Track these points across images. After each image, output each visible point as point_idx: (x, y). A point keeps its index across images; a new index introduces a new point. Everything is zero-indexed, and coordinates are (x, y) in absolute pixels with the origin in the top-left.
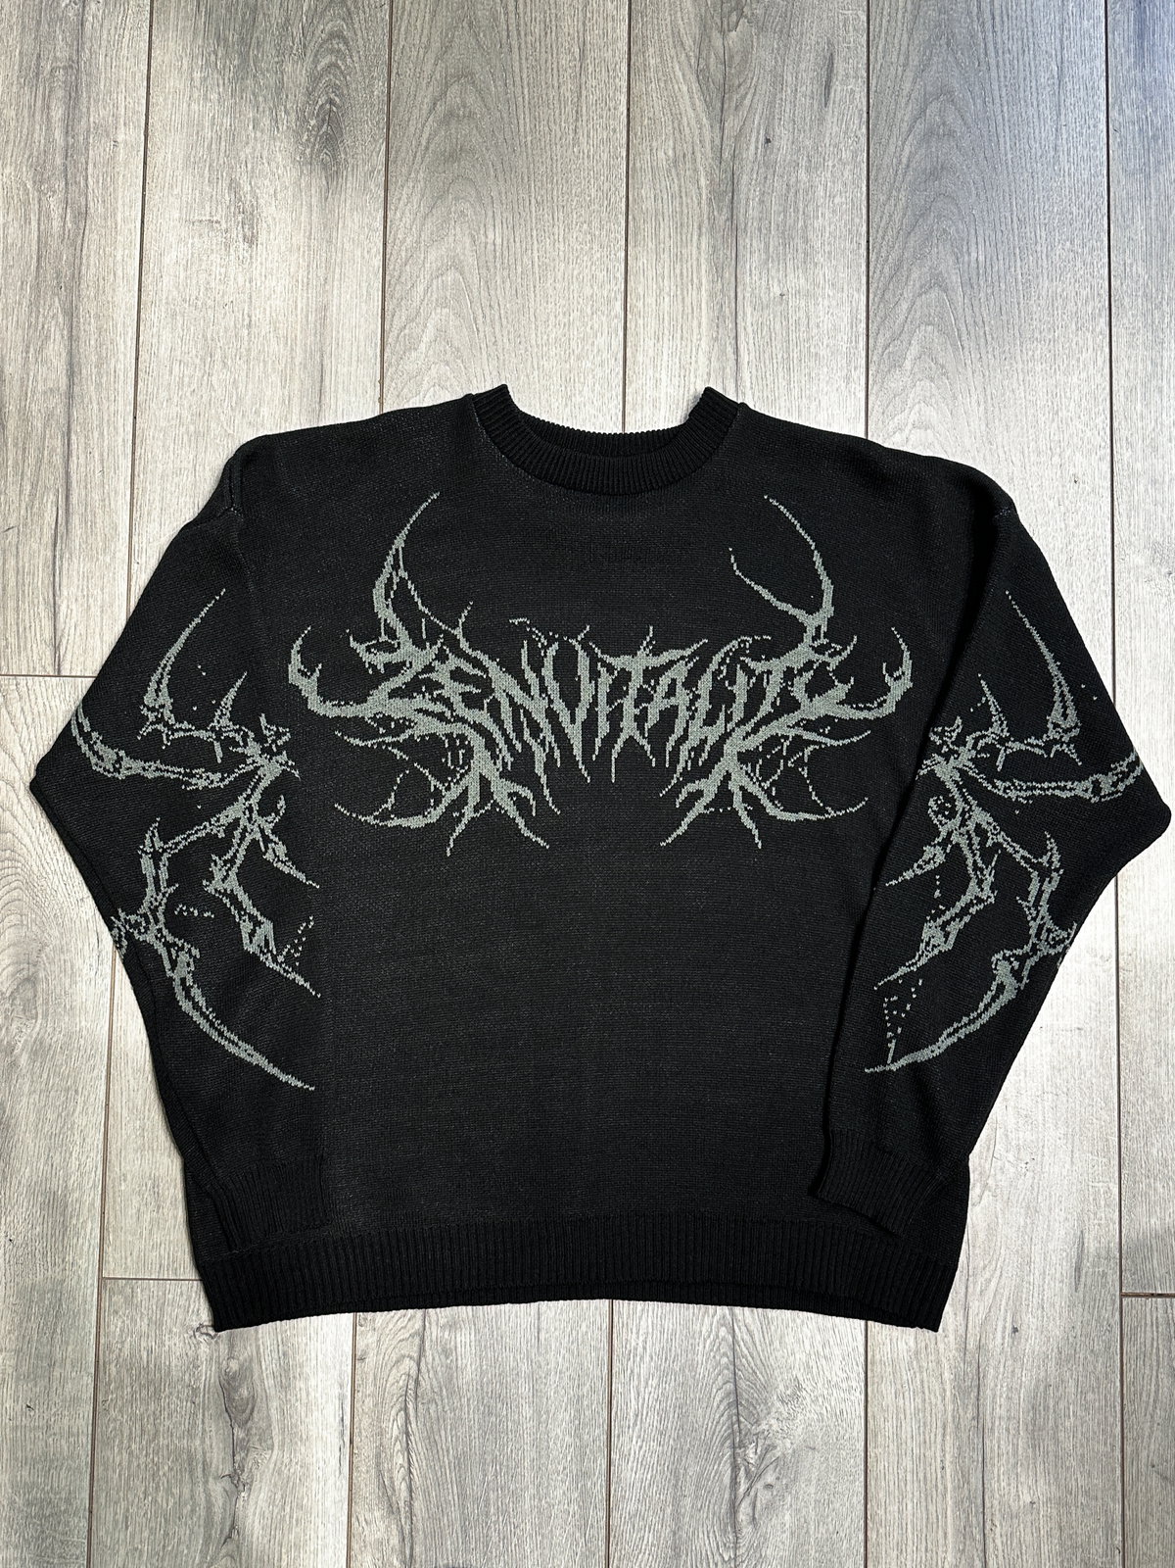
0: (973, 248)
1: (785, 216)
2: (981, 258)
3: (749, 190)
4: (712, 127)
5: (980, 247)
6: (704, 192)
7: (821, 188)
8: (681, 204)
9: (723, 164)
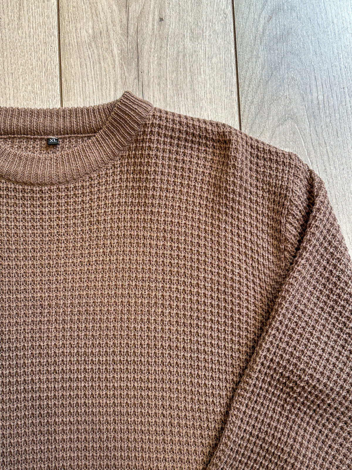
0: (314, 90)
1: (177, 74)
2: (321, 97)
3: (150, 56)
4: (120, 11)
5: (319, 88)
6: (117, 59)
7: (201, 53)
8: (101, 68)
9: (130, 38)
